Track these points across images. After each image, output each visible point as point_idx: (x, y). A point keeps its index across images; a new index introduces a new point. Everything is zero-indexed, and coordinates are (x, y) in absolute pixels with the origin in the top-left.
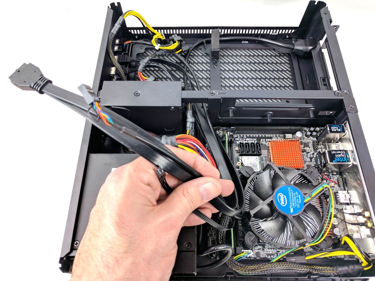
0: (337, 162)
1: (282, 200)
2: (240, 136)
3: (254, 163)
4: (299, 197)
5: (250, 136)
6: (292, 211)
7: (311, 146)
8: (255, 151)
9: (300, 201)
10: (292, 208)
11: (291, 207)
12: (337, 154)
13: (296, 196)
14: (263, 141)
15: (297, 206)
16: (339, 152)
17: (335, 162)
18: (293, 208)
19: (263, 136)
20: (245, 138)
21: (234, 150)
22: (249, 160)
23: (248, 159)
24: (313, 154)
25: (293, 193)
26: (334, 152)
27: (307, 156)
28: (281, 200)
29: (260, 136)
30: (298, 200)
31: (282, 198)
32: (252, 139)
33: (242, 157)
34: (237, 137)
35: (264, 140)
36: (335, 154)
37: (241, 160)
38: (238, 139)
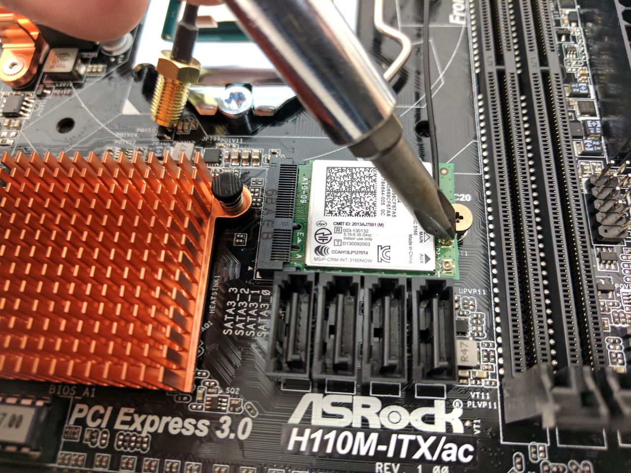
3: (343, 218)
20: (380, 456)
35: (226, 427)
38: (453, 458)
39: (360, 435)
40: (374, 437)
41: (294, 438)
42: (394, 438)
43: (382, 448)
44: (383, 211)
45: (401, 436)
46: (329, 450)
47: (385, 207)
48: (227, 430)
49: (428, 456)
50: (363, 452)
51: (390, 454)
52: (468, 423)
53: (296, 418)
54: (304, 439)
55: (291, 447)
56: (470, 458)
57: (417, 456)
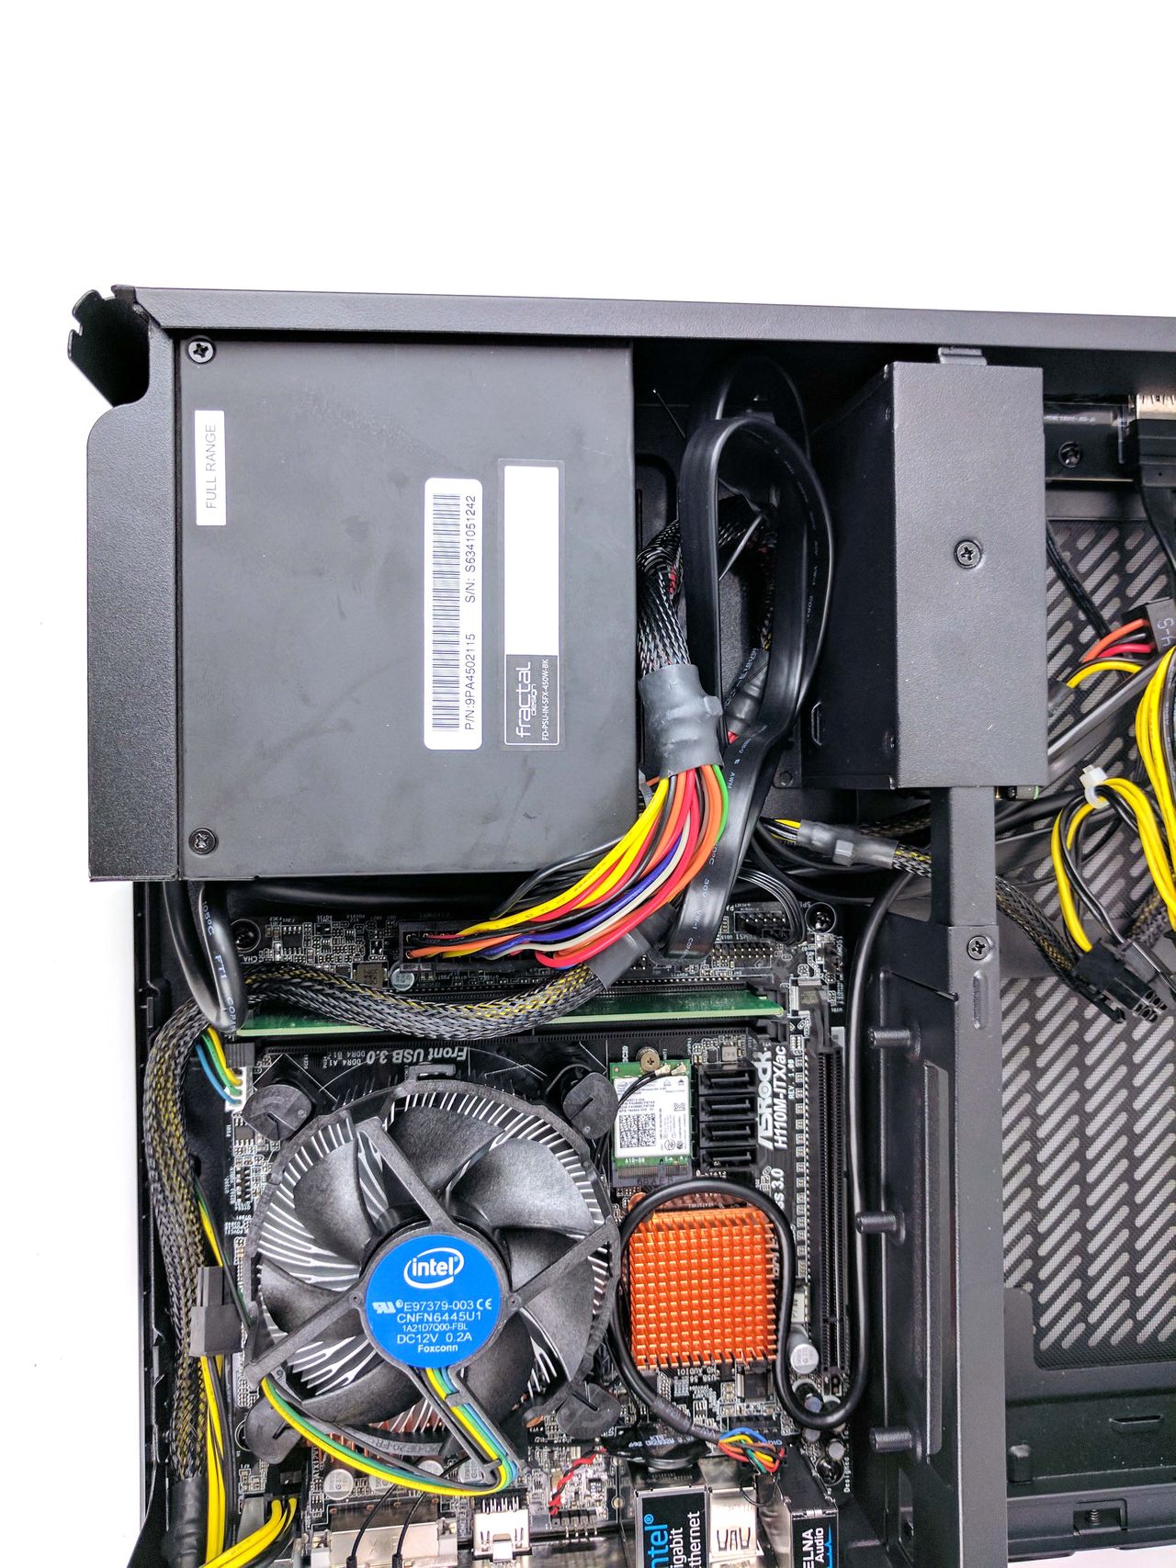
0: (647, 1535)
1: (431, 1268)
2: (799, 1070)
3: (657, 1134)
4: (447, 1344)
5: (801, 1116)
6: (382, 1308)
7: (752, 1408)
8: (711, 1139)
9: (427, 1349)
10: (393, 1310)
11: (399, 1304)
12: (686, 1537)
13: (450, 1331)
14: (773, 1179)
15: (406, 1334)
16: (696, 1551)
17: (645, 1525)
18: (396, 1315)
19: (801, 1183)
20: (786, 1097)
21: (722, 1039)
22: (668, 1111)
23: (676, 1107)
24: (711, 1414)
25: (465, 1321)
26: (695, 1526)
27: (701, 1382)
28: (432, 1261)
29: (802, 1167)
30: (434, 1341)
31: (442, 1268)
32: (781, 1128)
33: (686, 1079)
34: (790, 1056)
35: (777, 1183)
36: (687, 1528)
37: (670, 1075)
38: (784, 1057)
39: (775, 1108)
40: (776, 1101)
41: (780, 1145)
42: (776, 1090)
43: (781, 1096)
44: (651, 1109)
45: (774, 1086)
46: (785, 1125)
47: (648, 1108)
48: (779, 1182)
49: (784, 1071)
50: (785, 1106)
51: (784, 1091)
52: (765, 1049)
53: (769, 1145)
54: (780, 1139)
55: (785, 1146)
56: (783, 1048)
57: (784, 1077)
